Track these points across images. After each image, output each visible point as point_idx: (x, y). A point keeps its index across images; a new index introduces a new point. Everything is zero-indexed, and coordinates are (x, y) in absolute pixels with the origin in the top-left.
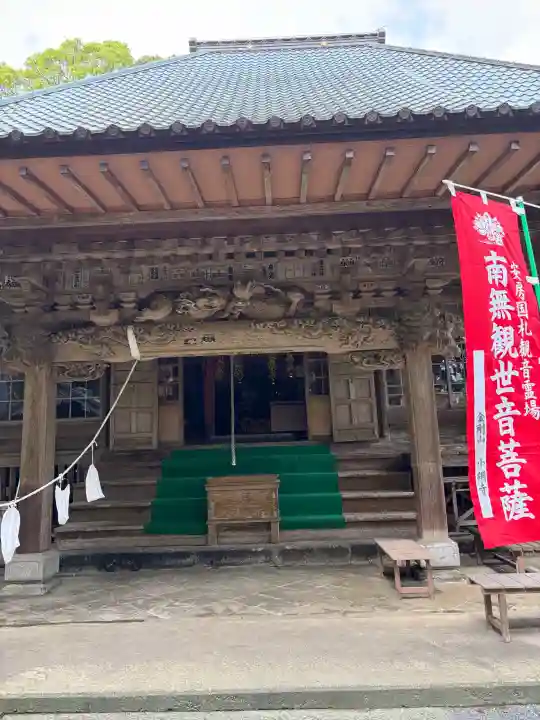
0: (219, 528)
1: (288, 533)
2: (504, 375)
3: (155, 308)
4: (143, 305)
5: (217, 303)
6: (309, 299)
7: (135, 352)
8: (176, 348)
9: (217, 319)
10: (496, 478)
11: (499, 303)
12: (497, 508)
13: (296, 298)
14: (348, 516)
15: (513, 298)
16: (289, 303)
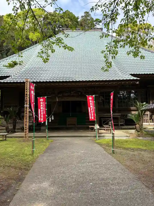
0: (68, 124)
1: (78, 125)
2: (92, 109)
3: (60, 94)
4: (59, 93)
5: (69, 94)
6: (82, 93)
7: (57, 100)
8: (63, 100)
9: (69, 96)
10: (91, 116)
11: (91, 104)
12: (91, 118)
13: (80, 93)
14: (87, 124)
15: (92, 103)
16: (79, 94)
